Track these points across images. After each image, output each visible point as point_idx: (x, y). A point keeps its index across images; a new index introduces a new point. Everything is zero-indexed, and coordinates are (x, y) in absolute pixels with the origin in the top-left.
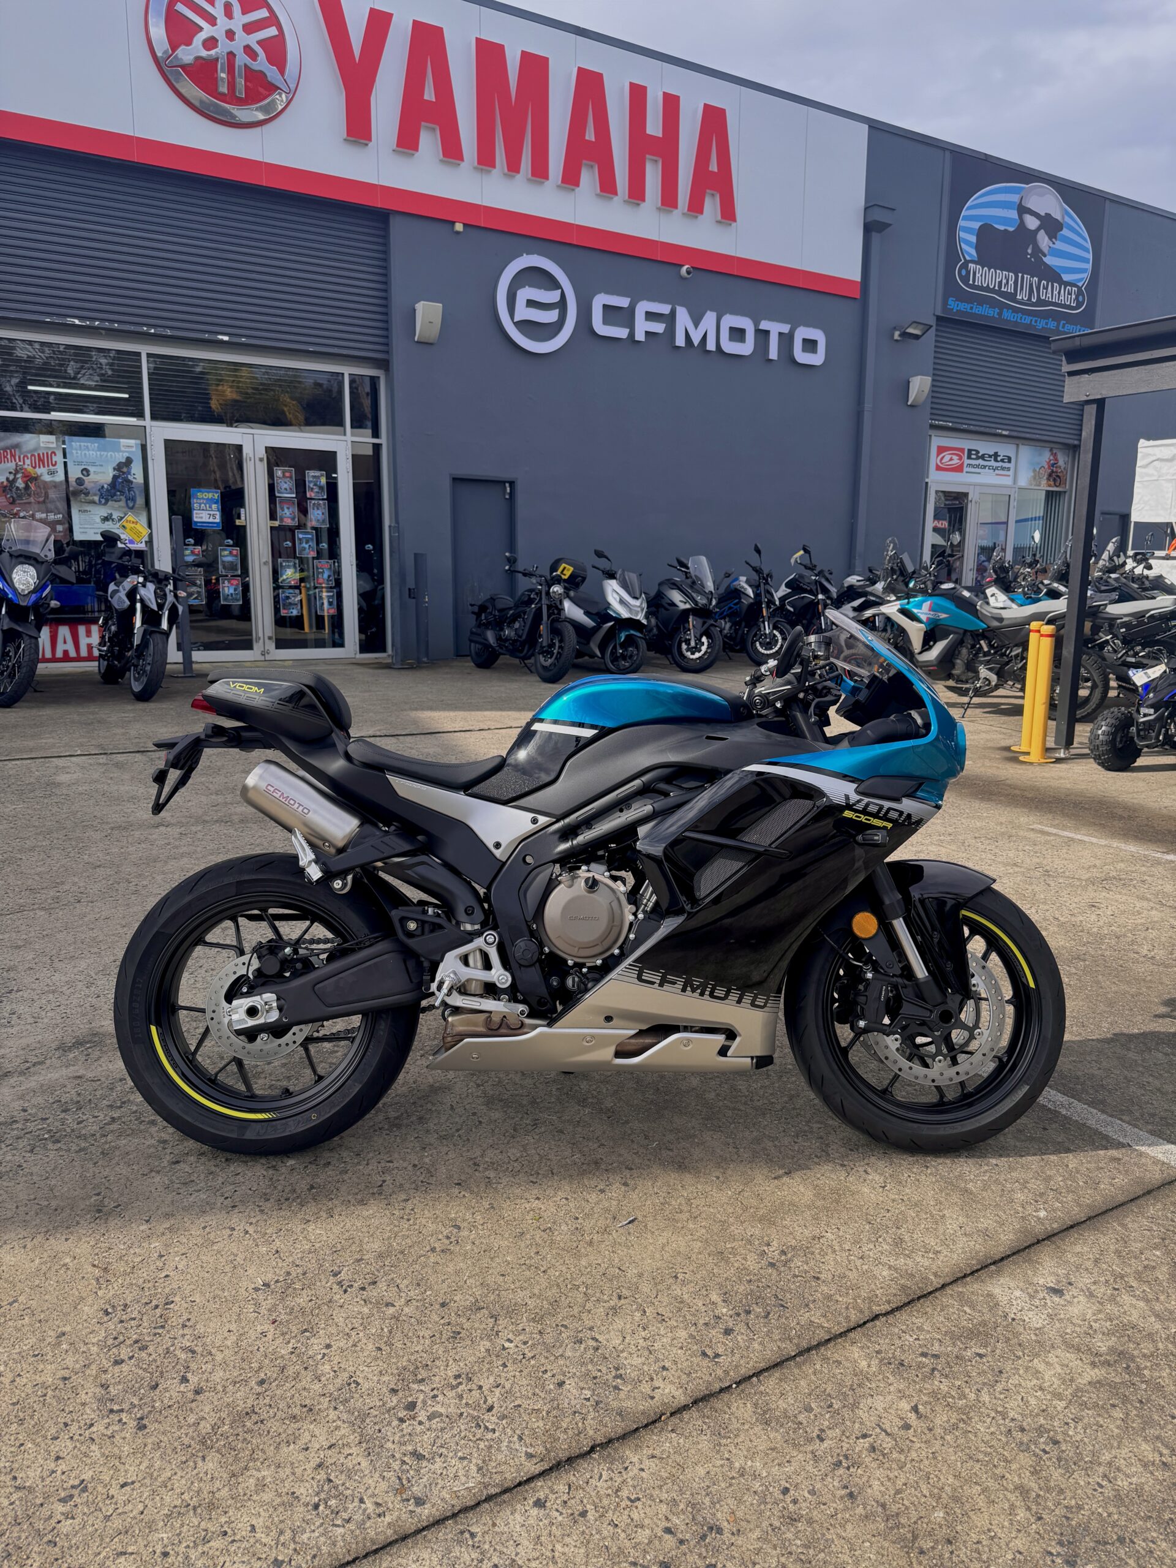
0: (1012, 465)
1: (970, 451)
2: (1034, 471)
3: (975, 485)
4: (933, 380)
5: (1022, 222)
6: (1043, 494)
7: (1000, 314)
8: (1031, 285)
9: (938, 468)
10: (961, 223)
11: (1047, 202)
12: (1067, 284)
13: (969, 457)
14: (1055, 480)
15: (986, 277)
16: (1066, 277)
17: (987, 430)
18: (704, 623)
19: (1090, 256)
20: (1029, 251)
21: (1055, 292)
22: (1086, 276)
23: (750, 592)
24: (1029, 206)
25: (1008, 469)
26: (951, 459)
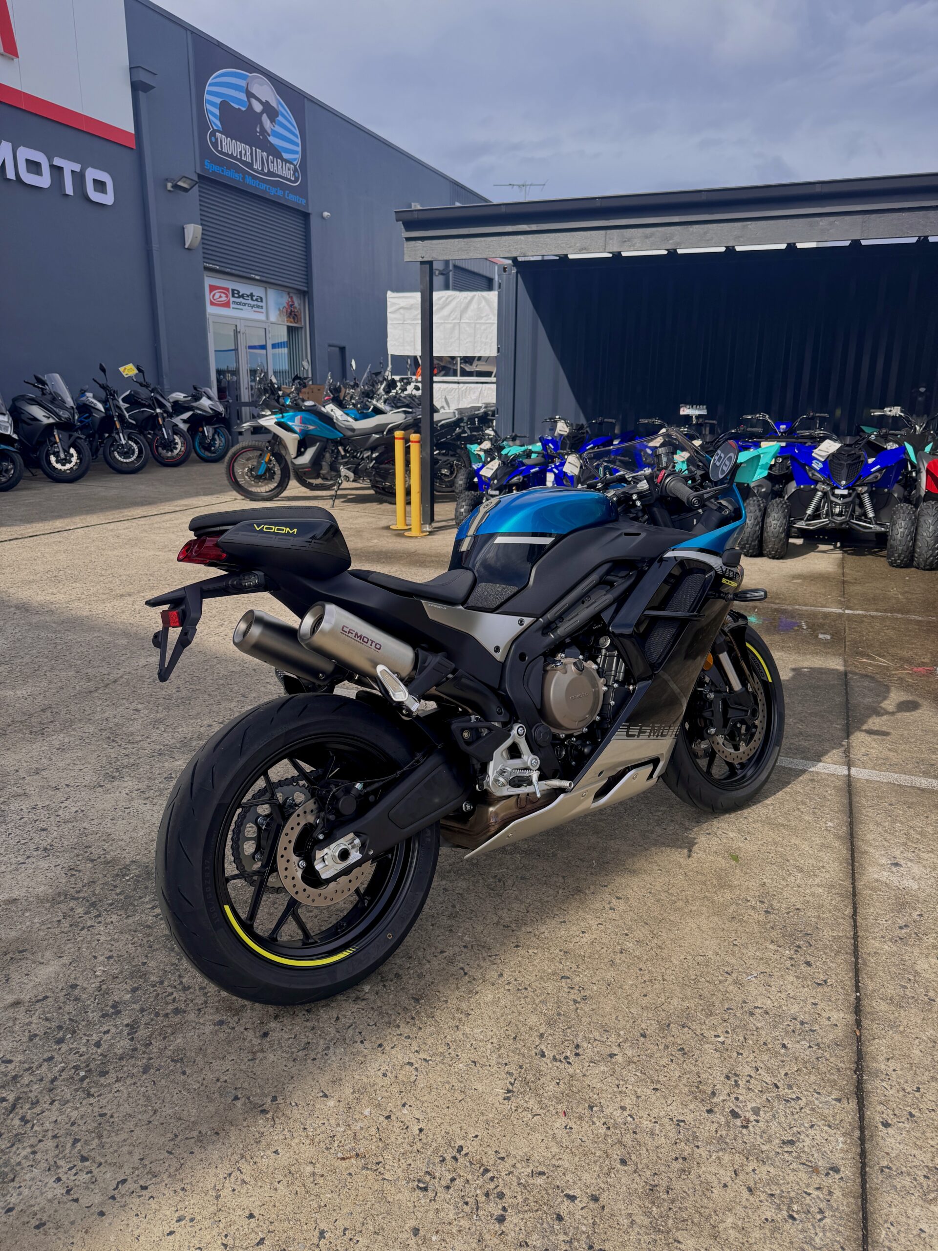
0: (263, 304)
1: (233, 290)
2: (279, 310)
3: (240, 319)
4: (203, 229)
5: (250, 107)
6: (285, 328)
7: (243, 178)
8: (262, 158)
9: (212, 303)
10: (206, 96)
11: (265, 92)
12: (287, 161)
13: (233, 296)
14: (294, 318)
15: (231, 146)
16: (285, 156)
17: (245, 274)
18: (70, 436)
19: (299, 141)
20: (258, 130)
21: (280, 167)
22: (298, 156)
23: (100, 406)
24: (253, 91)
25: (262, 307)
26: (220, 297)
